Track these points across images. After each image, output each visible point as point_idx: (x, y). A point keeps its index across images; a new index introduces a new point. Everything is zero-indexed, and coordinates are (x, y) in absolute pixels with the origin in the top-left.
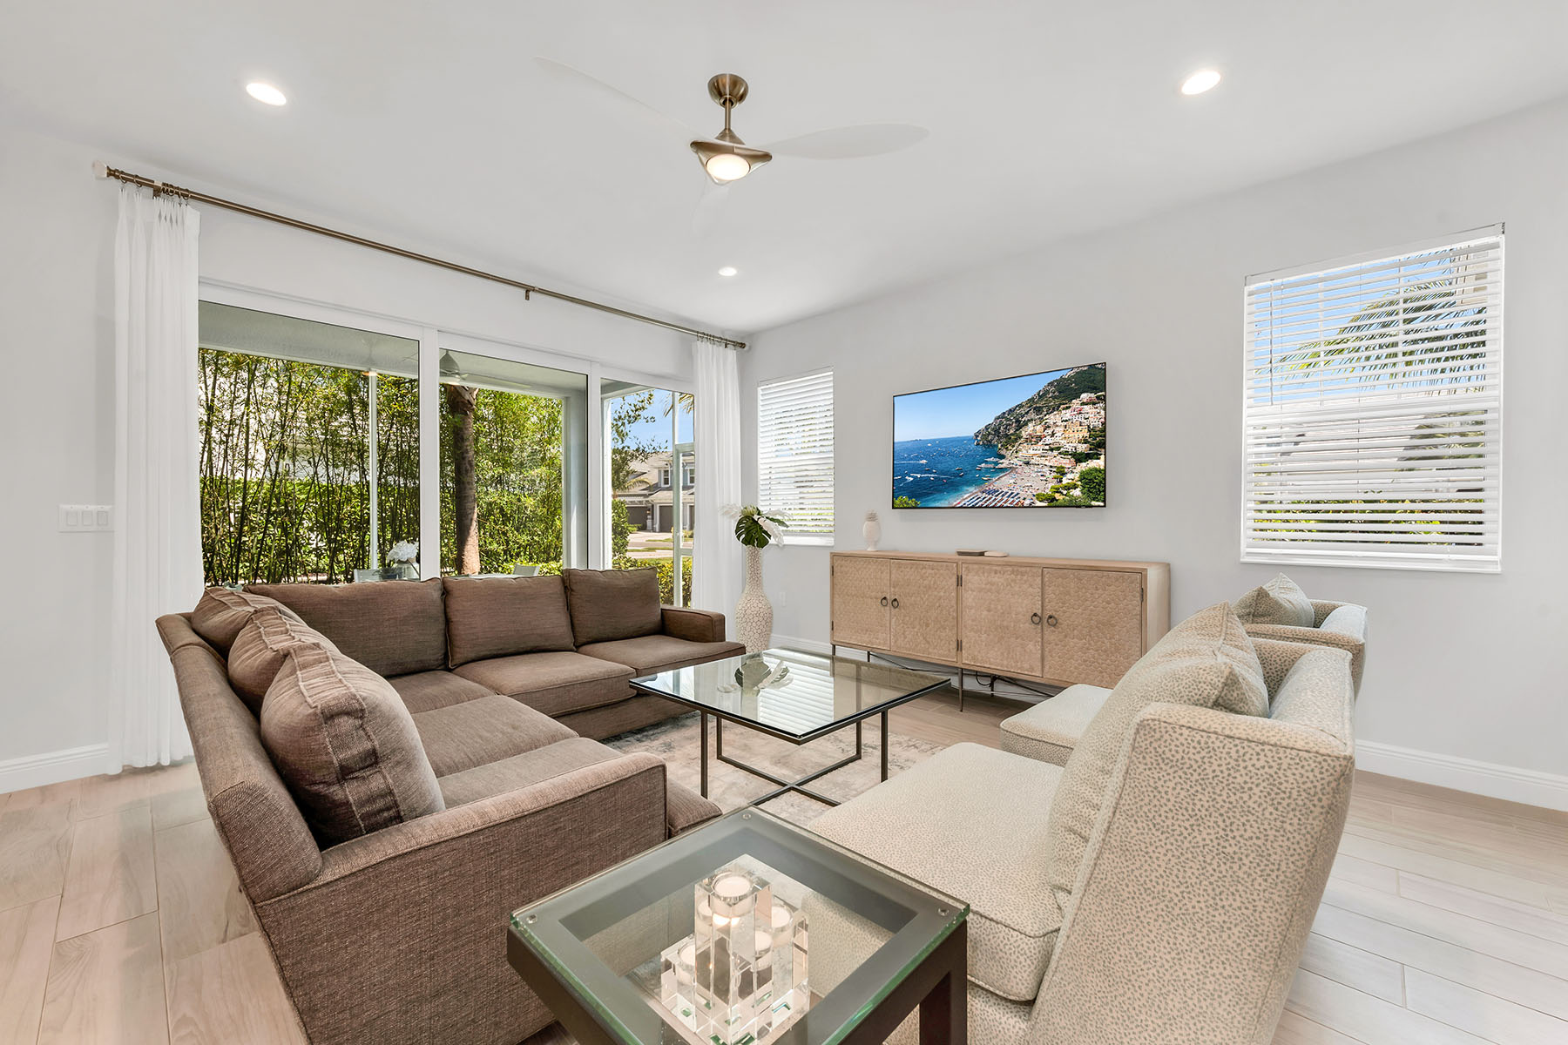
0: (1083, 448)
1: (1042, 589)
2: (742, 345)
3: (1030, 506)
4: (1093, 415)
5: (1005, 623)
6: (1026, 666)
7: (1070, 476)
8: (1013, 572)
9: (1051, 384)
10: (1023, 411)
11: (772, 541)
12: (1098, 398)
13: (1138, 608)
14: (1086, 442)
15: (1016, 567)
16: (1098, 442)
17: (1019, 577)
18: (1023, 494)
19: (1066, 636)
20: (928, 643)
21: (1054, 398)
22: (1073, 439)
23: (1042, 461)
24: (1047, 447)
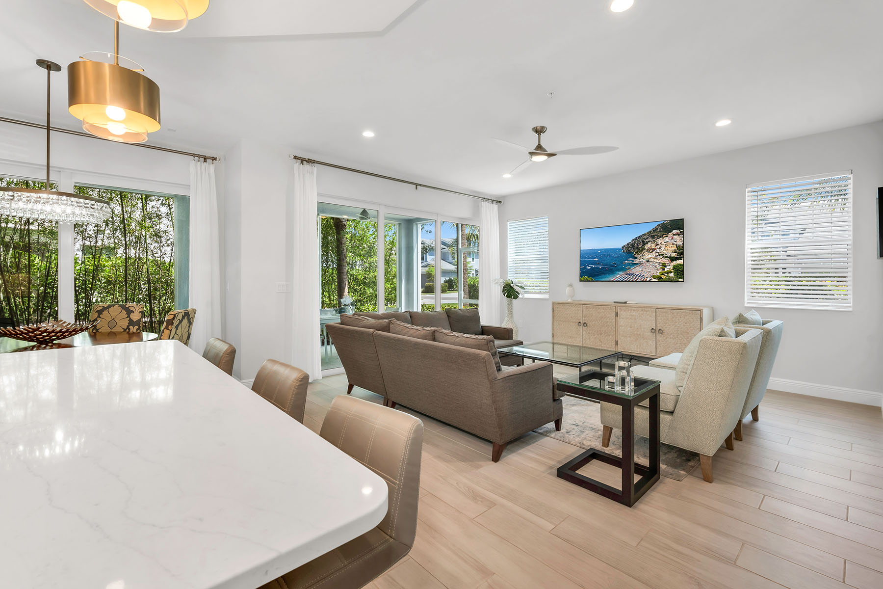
0: (674, 255)
1: (656, 318)
2: (500, 202)
3: (649, 281)
4: (678, 240)
5: (638, 333)
6: (649, 351)
7: (668, 267)
8: (642, 310)
9: (659, 225)
10: (645, 237)
11: (520, 296)
12: (681, 232)
13: (699, 326)
14: (675, 252)
15: (643, 308)
16: (680, 253)
17: (645, 313)
18: (646, 276)
19: (667, 338)
20: (602, 342)
21: (660, 231)
22: (670, 251)
23: (655, 260)
24: (657, 254)
